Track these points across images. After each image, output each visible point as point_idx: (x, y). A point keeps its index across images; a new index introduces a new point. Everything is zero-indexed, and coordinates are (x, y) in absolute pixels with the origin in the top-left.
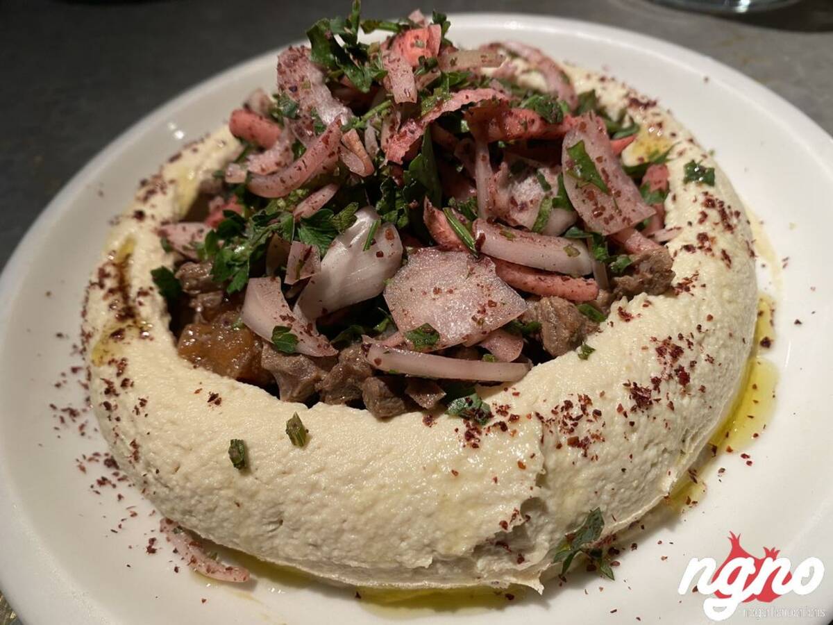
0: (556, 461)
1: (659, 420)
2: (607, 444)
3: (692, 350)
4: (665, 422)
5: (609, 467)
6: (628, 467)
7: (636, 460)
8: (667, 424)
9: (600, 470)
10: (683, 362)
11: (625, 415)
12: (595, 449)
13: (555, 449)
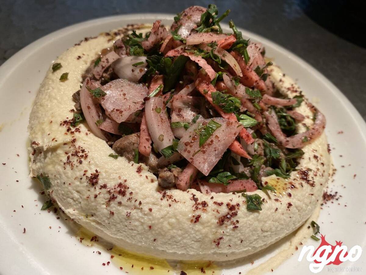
0: (60, 154)
1: (89, 193)
2: (71, 171)
3: (127, 201)
4: (89, 196)
5: (64, 176)
6: (66, 185)
7: (70, 188)
8: (88, 197)
9: (62, 173)
10: (119, 198)
11: (84, 175)
12: (68, 167)
13: (65, 152)
